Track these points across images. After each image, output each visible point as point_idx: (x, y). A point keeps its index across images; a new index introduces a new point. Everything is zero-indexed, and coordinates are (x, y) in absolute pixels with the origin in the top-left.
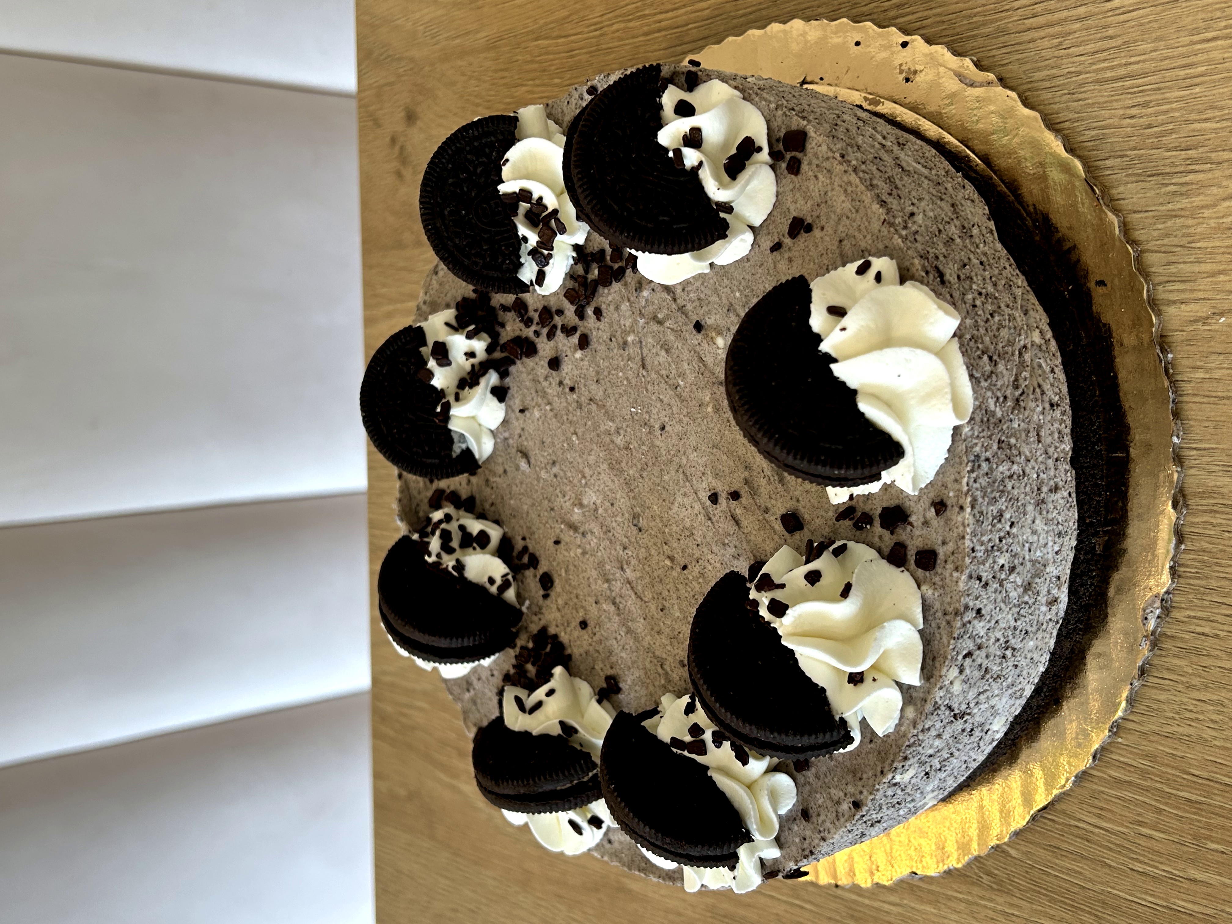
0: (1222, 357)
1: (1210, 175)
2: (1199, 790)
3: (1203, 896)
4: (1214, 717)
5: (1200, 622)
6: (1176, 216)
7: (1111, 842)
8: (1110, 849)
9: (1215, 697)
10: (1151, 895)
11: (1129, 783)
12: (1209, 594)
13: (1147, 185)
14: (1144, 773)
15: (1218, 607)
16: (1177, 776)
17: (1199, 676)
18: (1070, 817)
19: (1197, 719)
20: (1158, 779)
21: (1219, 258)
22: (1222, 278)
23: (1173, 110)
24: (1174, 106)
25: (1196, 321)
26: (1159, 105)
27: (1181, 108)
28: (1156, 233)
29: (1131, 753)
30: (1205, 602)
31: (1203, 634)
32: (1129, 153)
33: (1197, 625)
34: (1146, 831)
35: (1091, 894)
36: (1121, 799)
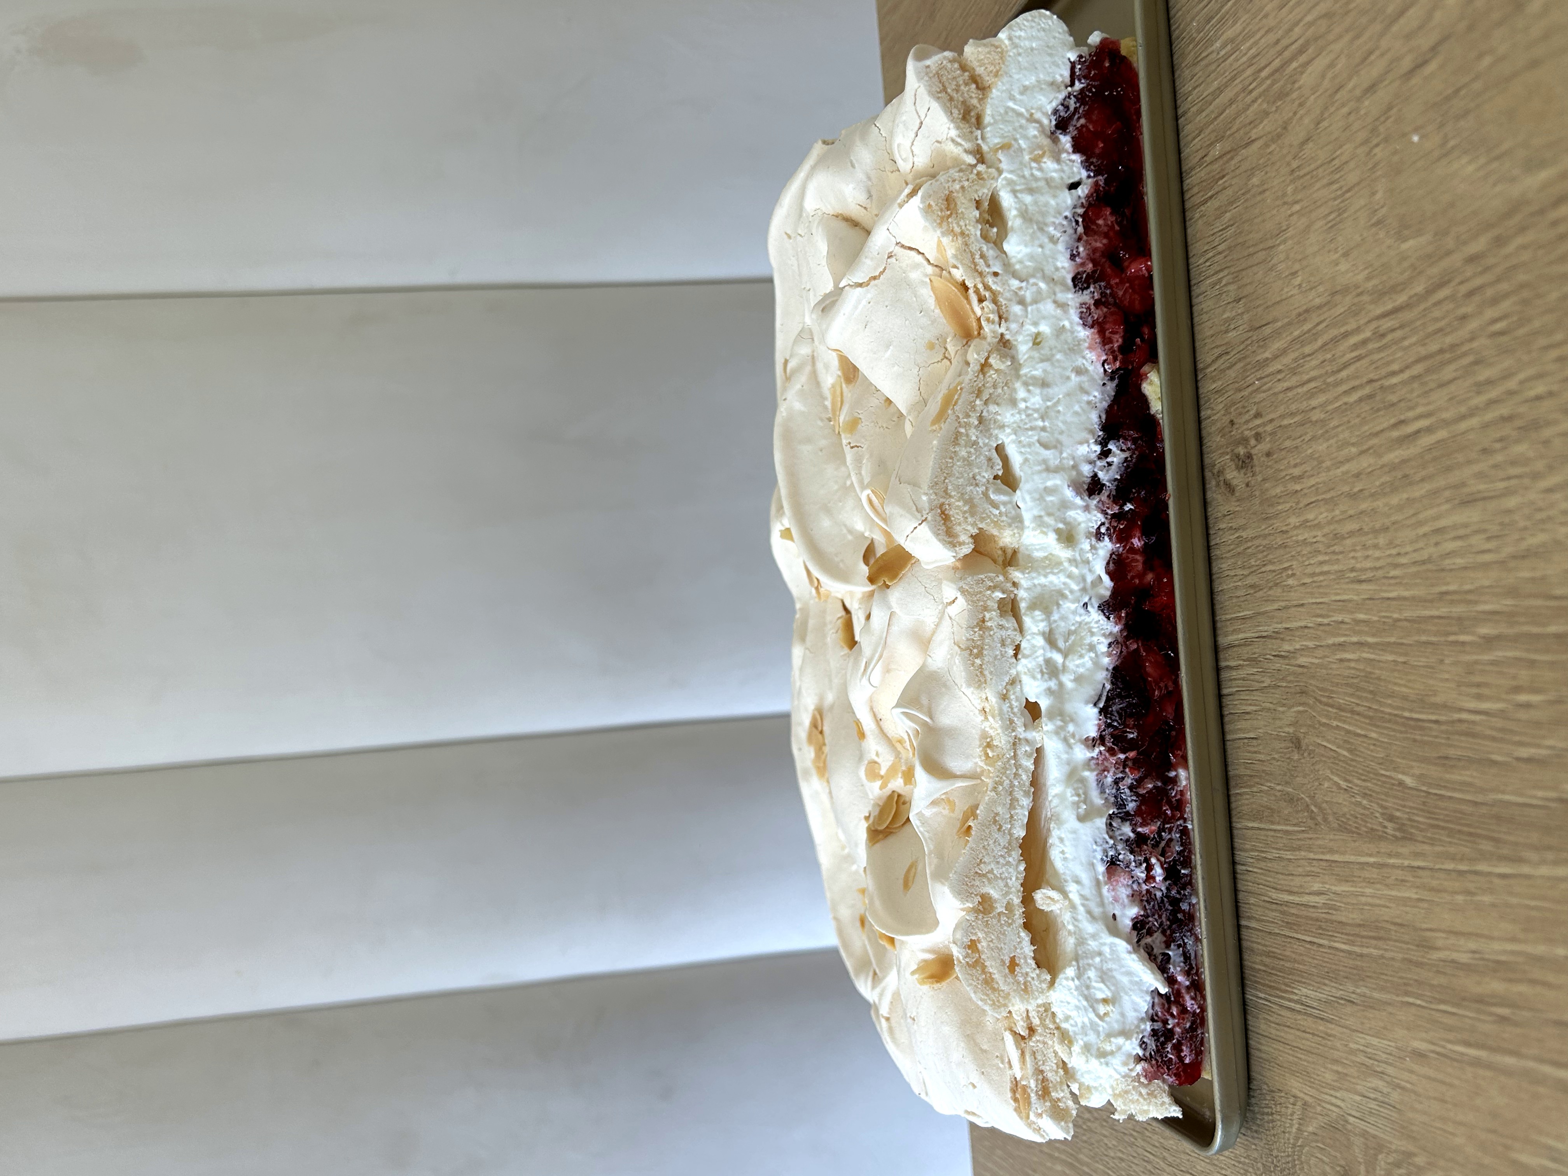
5: (1532, 383)
7: (1492, 728)
8: (1494, 739)
11: (1498, 638)
14: (1510, 616)
16: (1543, 607)
18: (1451, 709)
19: (1550, 518)
20: (1524, 620)
29: (1497, 595)
30: (1535, 353)
31: (1537, 398)
33: (1533, 388)
34: (1523, 698)
35: (1484, 810)
36: (1493, 663)
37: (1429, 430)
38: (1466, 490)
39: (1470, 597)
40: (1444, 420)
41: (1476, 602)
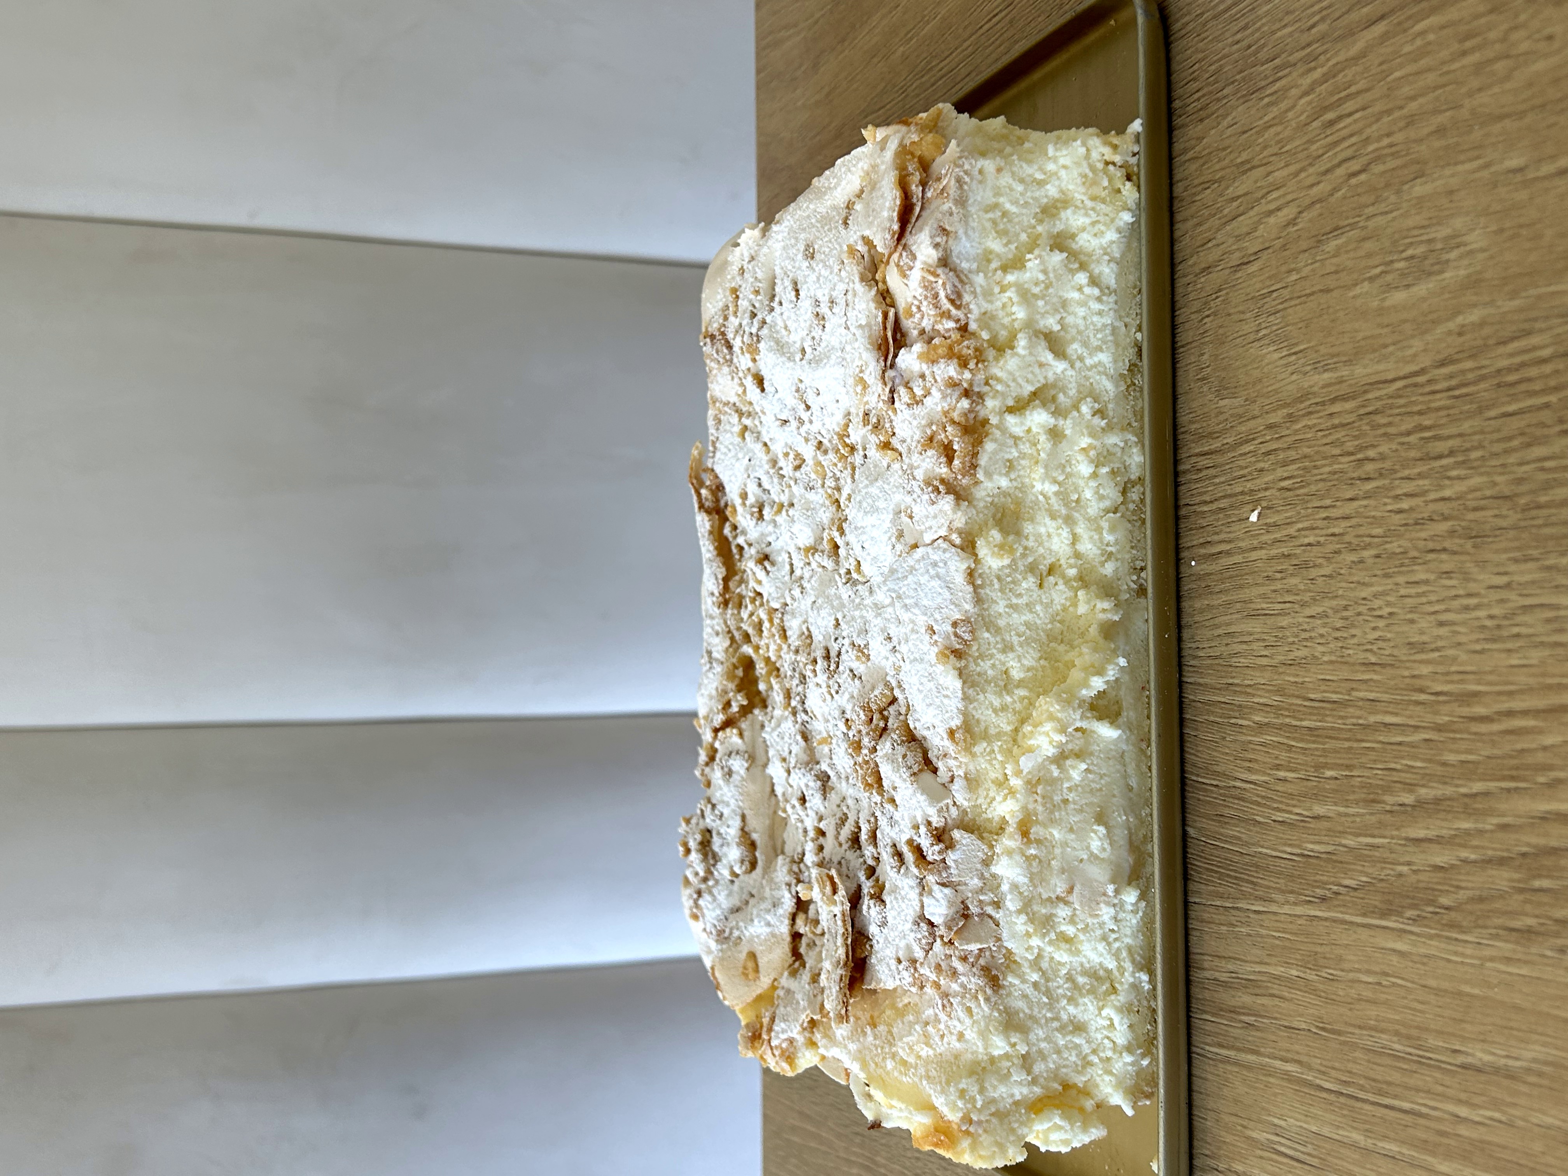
0: (1307, 254)
1: (1289, 78)
2: (1314, 715)
3: (1324, 833)
4: (1322, 631)
5: (1307, 533)
6: (1270, 126)
7: (1258, 796)
8: (1258, 804)
9: (1320, 610)
10: (1290, 845)
11: (1267, 724)
12: (1311, 500)
13: (1250, 104)
14: (1277, 709)
15: (1318, 513)
16: (1300, 705)
17: (1310, 591)
18: (1228, 777)
19: (1311, 638)
20: (1287, 713)
21: (1301, 156)
22: (1303, 175)
23: (1263, 25)
24: (1264, 21)
25: (1288, 225)
26: (1254, 24)
27: (1268, 22)
28: (1258, 149)
29: (1268, 691)
30: (1310, 511)
31: (1309, 545)
32: (1238, 77)
33: (1306, 537)
34: (1282, 774)
35: (1247, 859)
36: (1263, 744)
37: (1228, 553)
38: (1253, 606)
39: (1249, 690)
40: (1240, 548)
41: (1254, 695)
